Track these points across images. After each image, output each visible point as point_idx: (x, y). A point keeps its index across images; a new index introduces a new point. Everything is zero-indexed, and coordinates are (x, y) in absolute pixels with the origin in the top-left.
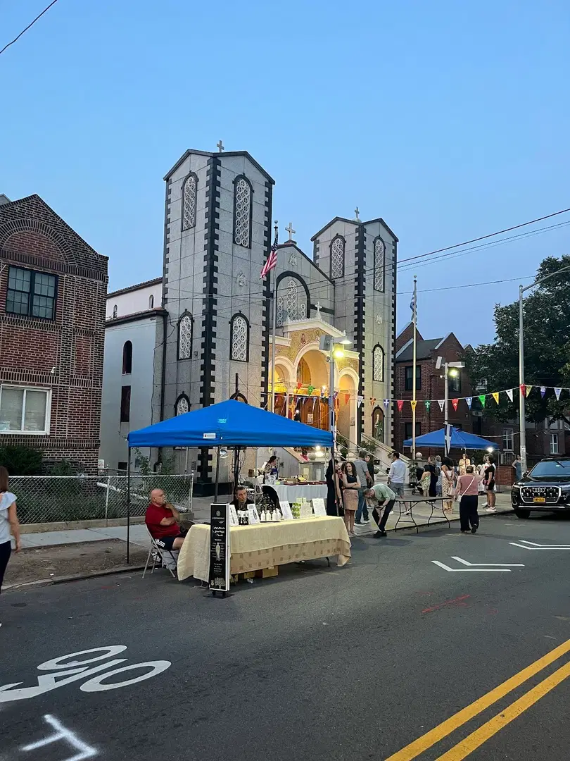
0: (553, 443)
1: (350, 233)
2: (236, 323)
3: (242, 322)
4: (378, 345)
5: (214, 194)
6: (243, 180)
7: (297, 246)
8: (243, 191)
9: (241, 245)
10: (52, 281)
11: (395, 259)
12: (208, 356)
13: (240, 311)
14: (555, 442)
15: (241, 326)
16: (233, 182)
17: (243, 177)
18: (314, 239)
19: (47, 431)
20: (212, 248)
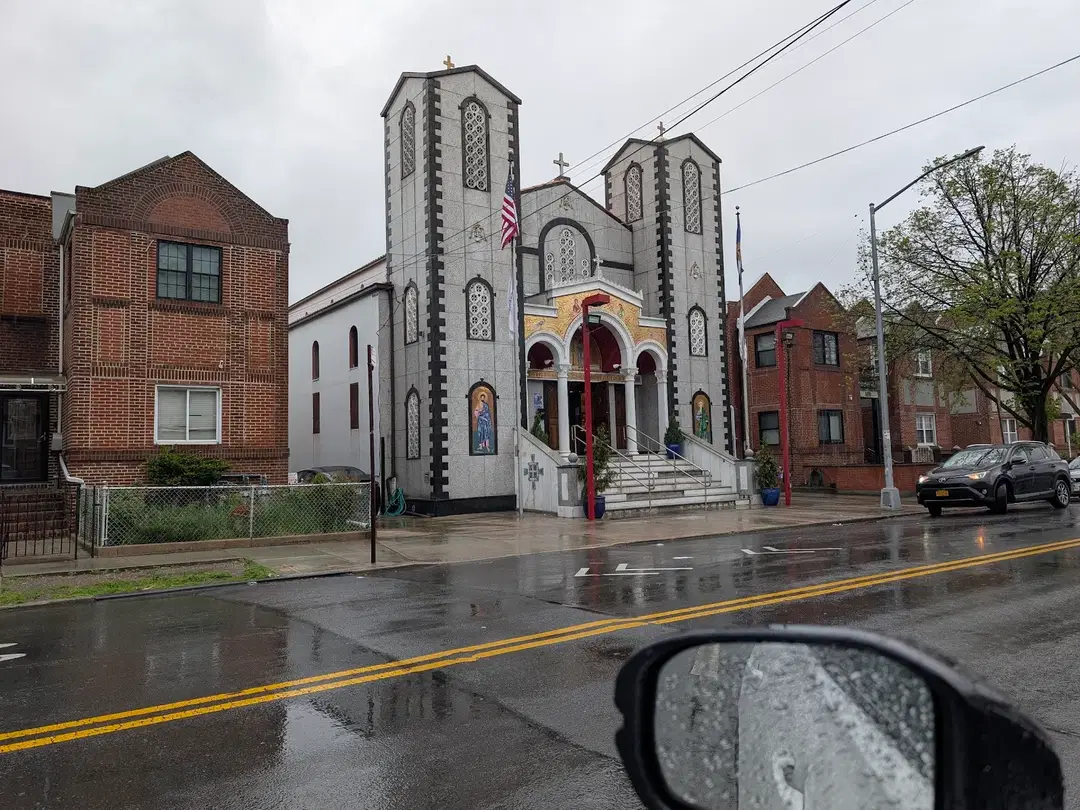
0: (1009, 432)
1: (646, 158)
2: (474, 291)
3: (483, 289)
4: (696, 307)
5: (433, 126)
6: (473, 104)
7: (571, 183)
8: (475, 118)
9: (476, 188)
10: (215, 256)
11: (717, 187)
12: (436, 336)
13: (479, 275)
14: (1012, 430)
15: (482, 295)
16: (459, 108)
17: (473, 99)
18: (605, 172)
19: (219, 439)
20: (433, 195)
